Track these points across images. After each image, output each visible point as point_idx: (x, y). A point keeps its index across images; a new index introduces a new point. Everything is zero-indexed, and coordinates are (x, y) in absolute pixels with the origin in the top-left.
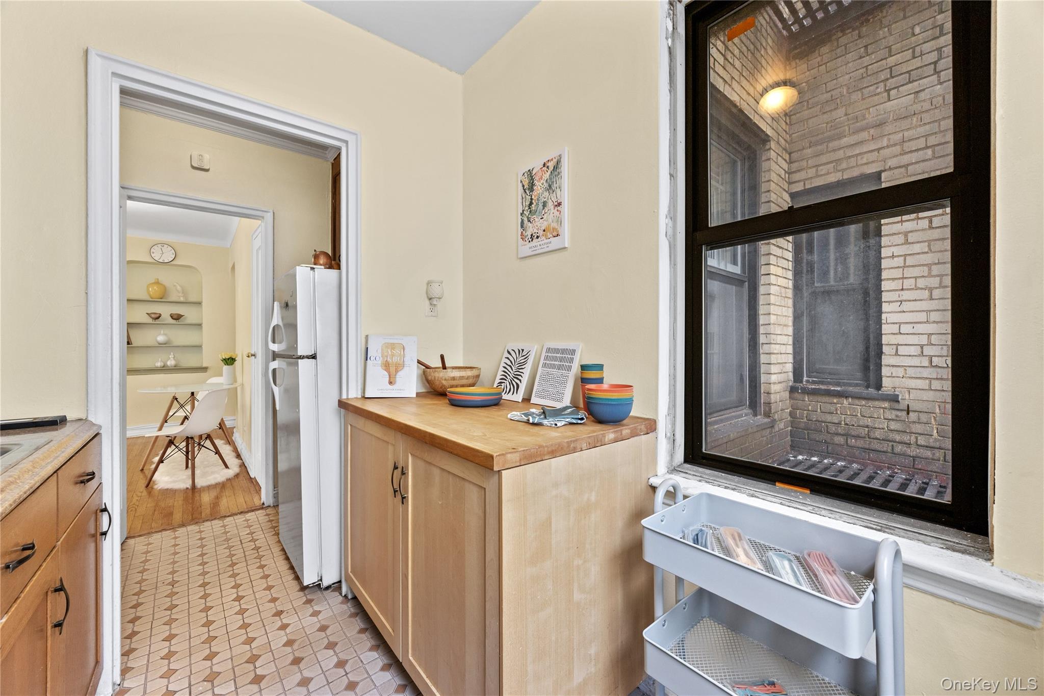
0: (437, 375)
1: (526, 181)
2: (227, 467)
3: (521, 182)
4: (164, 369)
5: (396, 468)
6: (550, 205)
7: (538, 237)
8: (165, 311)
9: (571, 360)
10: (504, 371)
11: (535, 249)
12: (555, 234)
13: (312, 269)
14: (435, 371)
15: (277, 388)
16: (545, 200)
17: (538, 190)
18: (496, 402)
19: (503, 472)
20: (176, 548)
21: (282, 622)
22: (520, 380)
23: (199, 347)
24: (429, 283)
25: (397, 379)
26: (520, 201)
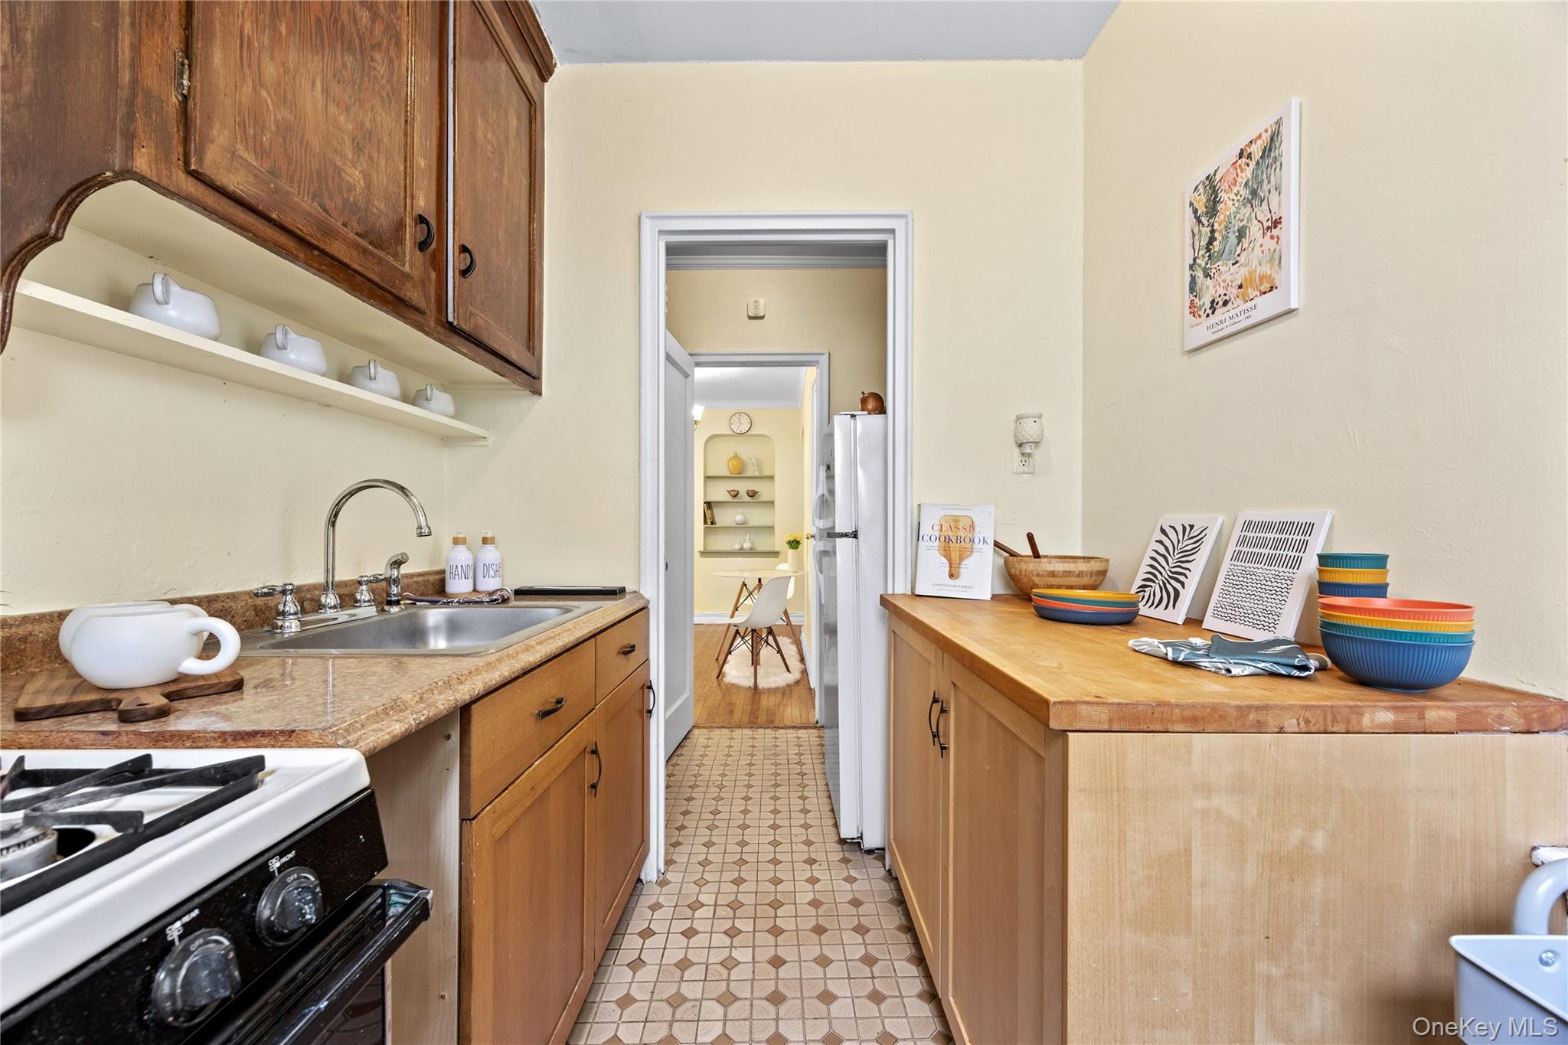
0: (1024, 566)
1: (1200, 201)
2: (788, 671)
3: (1191, 204)
4: (741, 553)
5: (935, 701)
6: (1255, 230)
7: (1225, 303)
8: (743, 487)
9: (1303, 546)
10: (1152, 566)
11: (1220, 327)
12: (1266, 286)
13: (853, 416)
14: (1021, 561)
15: (822, 576)
16: (1241, 224)
17: (1228, 209)
18: (1127, 618)
19: (1070, 734)
20: (731, 749)
21: (812, 873)
22: (1183, 584)
23: (771, 528)
24: (1019, 418)
25: (963, 571)
26: (1189, 242)
